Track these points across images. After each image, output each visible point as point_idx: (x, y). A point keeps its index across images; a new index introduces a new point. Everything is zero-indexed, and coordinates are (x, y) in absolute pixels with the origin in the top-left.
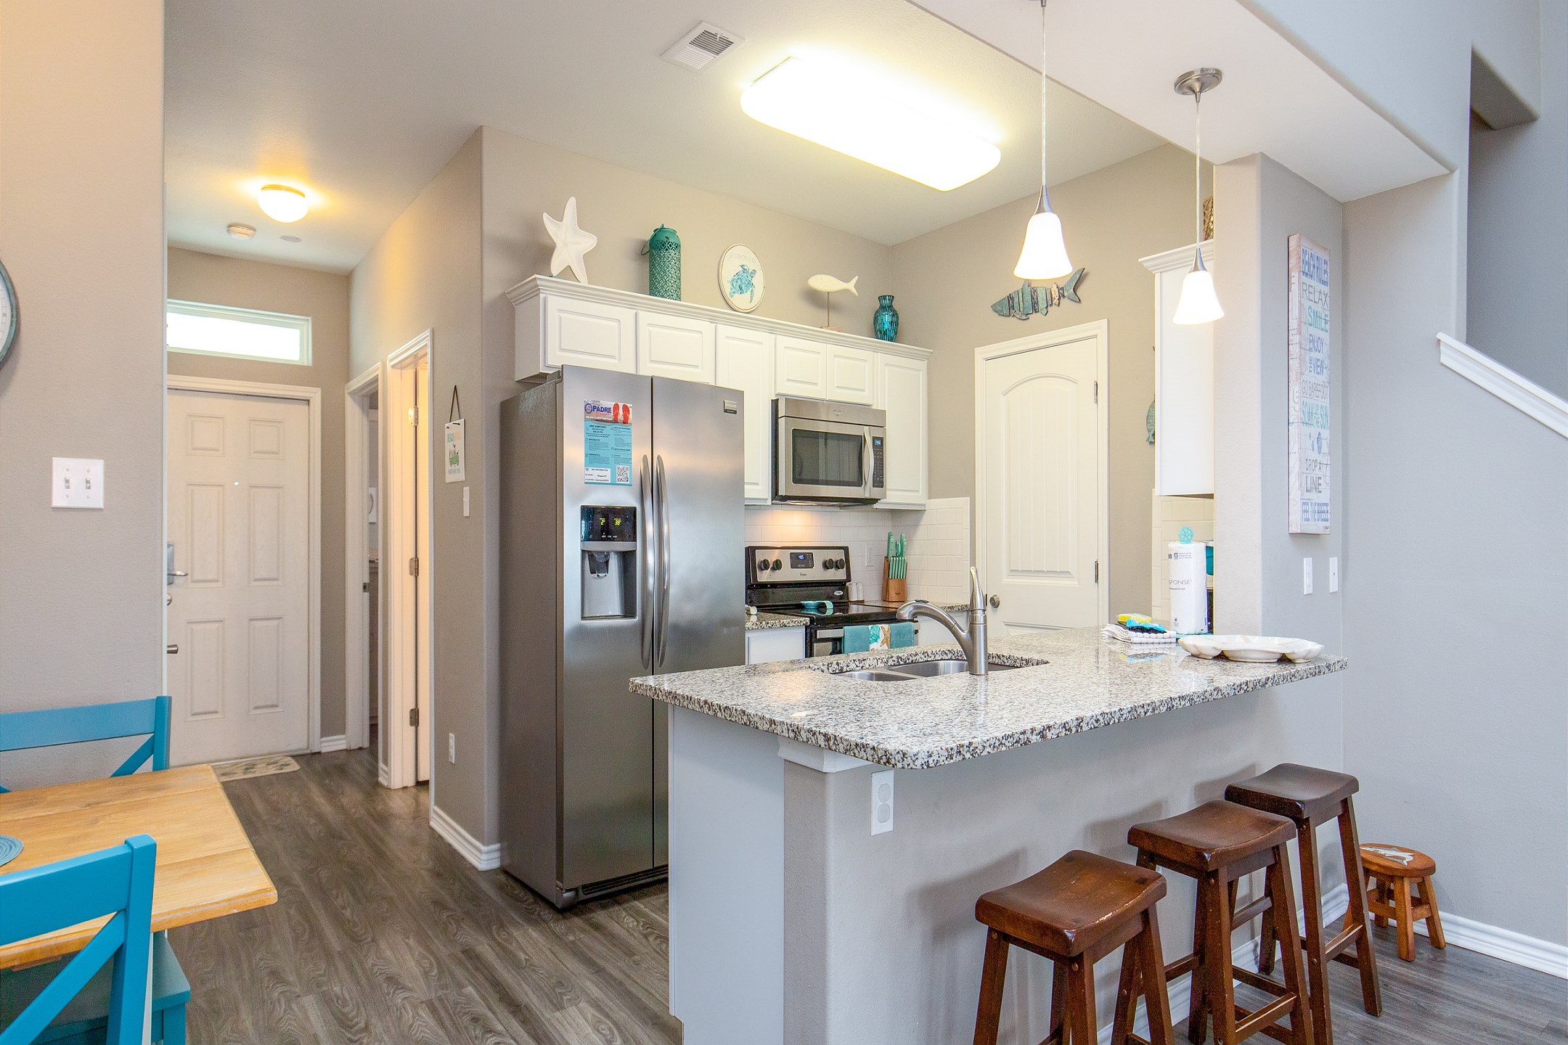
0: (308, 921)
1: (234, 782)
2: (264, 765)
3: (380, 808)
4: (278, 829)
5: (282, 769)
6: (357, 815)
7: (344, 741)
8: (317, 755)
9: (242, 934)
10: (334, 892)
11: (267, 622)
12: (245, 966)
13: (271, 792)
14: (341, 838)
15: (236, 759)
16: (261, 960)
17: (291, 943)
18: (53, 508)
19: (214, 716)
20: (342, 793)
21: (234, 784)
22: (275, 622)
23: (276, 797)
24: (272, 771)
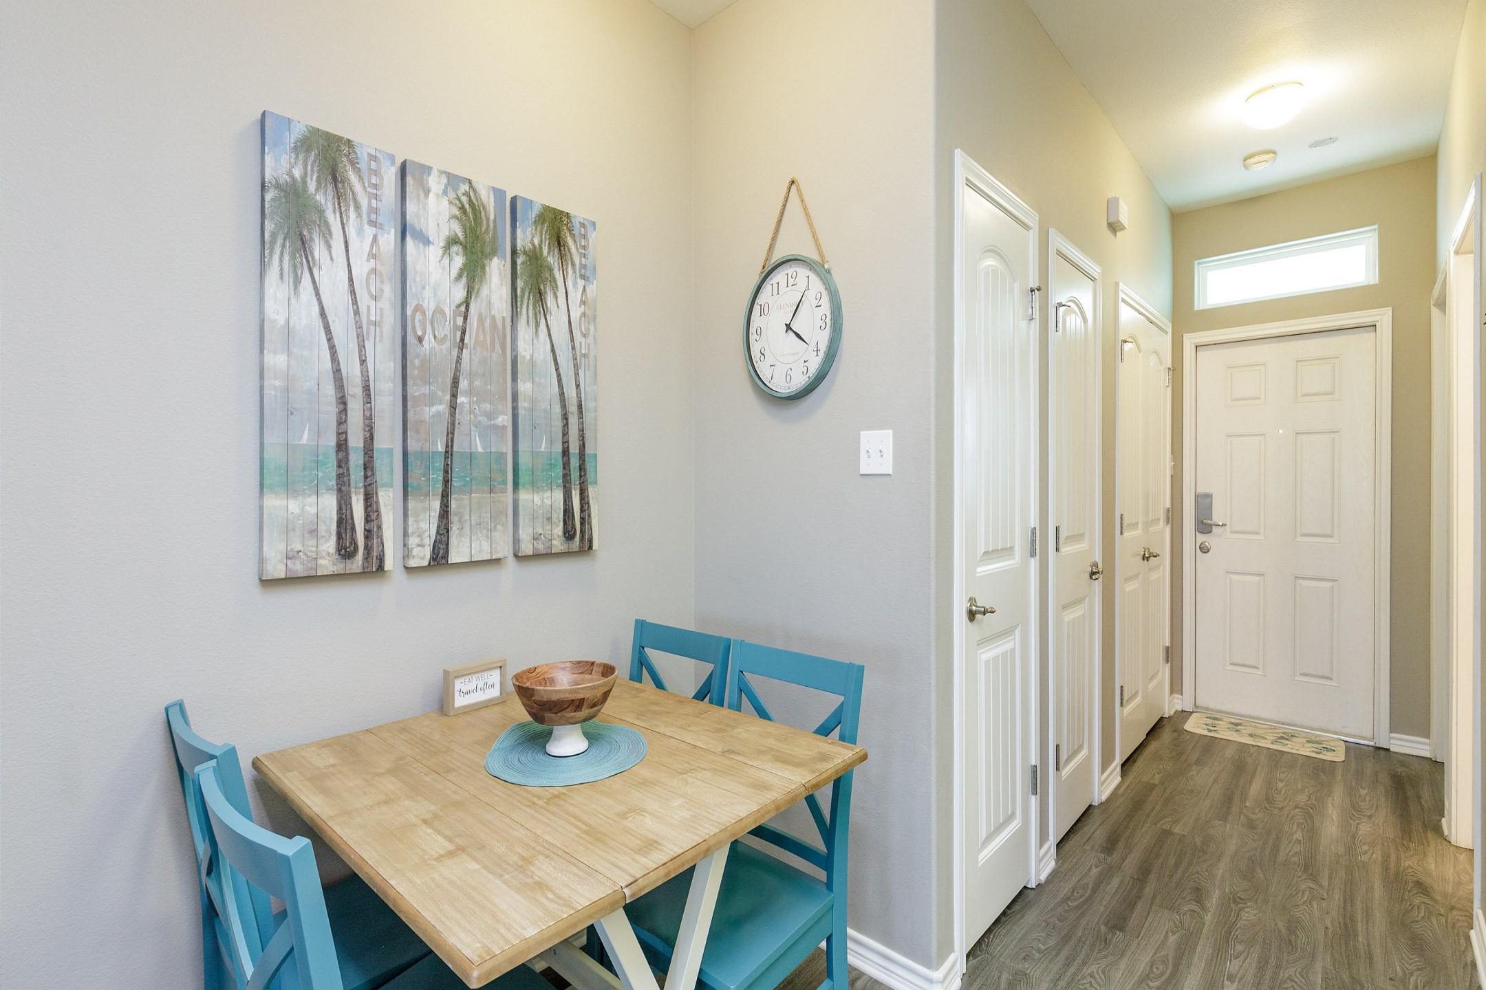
0: (1176, 966)
1: (1256, 748)
2: (1304, 740)
3: (1407, 863)
4: (1251, 825)
5: (1319, 753)
6: (1365, 858)
7: (1428, 748)
8: (1382, 752)
9: (1103, 928)
10: (1239, 948)
11: (1317, 582)
12: (1072, 970)
13: (1282, 776)
14: (1314, 878)
15: (1278, 722)
16: (1091, 975)
17: (1136, 978)
18: (861, 475)
19: (1253, 671)
20: (1370, 817)
21: (1252, 750)
22: (1329, 584)
23: (1283, 784)
24: (1307, 751)
